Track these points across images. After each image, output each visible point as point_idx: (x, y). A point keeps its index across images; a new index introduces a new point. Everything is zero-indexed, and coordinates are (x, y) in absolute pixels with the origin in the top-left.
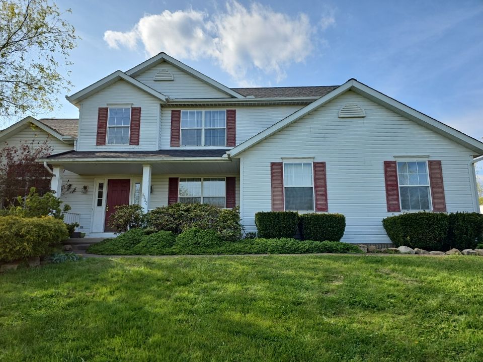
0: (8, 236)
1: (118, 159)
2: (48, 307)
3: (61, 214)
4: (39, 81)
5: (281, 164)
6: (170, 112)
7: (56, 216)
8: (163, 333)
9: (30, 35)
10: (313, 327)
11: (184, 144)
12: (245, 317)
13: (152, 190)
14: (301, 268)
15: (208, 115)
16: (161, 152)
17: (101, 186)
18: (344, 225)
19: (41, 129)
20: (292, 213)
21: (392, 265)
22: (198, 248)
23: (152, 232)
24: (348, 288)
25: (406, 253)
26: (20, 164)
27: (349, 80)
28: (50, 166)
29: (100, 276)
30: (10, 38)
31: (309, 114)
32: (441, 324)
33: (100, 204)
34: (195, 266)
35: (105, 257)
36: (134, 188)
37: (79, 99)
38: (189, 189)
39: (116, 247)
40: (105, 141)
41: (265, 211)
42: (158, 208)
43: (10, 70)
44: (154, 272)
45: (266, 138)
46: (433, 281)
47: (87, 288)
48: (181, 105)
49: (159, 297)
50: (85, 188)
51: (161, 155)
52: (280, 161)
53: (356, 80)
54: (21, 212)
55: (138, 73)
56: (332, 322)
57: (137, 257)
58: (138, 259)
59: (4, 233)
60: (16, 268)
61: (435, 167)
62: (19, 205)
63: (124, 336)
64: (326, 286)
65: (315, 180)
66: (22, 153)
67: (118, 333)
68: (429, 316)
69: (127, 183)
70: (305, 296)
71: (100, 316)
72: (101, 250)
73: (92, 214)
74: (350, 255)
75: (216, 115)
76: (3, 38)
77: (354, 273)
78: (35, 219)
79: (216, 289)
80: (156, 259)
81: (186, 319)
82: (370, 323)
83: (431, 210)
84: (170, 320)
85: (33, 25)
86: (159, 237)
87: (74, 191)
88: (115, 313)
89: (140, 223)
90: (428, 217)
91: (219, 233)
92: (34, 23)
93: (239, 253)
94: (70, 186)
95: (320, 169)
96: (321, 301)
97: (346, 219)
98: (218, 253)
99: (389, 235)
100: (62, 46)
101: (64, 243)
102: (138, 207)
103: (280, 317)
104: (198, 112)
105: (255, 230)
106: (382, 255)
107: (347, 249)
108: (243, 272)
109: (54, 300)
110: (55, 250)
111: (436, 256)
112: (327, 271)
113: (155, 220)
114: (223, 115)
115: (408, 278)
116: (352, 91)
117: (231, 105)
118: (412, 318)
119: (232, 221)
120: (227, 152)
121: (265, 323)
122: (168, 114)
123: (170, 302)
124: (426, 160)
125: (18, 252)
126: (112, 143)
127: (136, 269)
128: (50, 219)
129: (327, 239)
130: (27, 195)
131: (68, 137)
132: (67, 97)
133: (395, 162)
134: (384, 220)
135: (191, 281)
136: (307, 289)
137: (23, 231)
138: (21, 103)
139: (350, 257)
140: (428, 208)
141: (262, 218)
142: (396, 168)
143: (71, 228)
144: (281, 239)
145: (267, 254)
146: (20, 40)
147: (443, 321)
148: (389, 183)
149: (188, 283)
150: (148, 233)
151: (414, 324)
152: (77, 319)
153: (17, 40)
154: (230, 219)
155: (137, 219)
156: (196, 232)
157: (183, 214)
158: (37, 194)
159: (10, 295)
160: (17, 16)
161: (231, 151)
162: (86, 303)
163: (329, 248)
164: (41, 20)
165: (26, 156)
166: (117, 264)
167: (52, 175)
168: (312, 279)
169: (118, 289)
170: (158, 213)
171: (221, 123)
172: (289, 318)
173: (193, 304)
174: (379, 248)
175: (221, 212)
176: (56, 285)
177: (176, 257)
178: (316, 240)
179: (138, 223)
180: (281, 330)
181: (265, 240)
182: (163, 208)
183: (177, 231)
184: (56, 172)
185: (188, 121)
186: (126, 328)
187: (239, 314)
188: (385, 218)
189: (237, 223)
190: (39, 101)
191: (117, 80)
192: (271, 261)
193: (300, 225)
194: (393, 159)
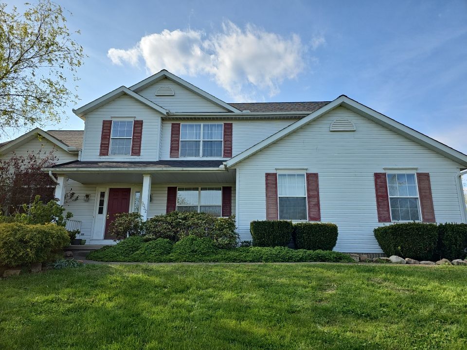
0: (13, 241)
1: (120, 169)
2: (48, 312)
3: (63, 221)
4: (48, 95)
5: (275, 174)
6: (171, 125)
7: (58, 223)
8: (160, 340)
9: (42, 53)
10: (307, 336)
11: (184, 155)
12: (241, 325)
13: (151, 199)
14: (295, 276)
15: (206, 128)
16: (161, 163)
17: (103, 195)
18: (337, 234)
19: (47, 140)
20: (286, 222)
21: (384, 274)
22: (194, 255)
23: (150, 239)
24: (341, 297)
25: (397, 263)
26: (27, 173)
27: (340, 97)
28: (55, 175)
29: (100, 282)
30: (22, 56)
31: (302, 128)
32: (433, 333)
33: (101, 212)
34: (192, 273)
35: (104, 264)
36: (134, 197)
37: (84, 113)
38: (187, 198)
39: (115, 254)
40: (108, 152)
41: (259, 220)
42: (157, 216)
43: (21, 85)
44: (152, 278)
45: (261, 150)
46: (424, 290)
47: (86, 294)
48: (180, 119)
49: (156, 303)
50: (87, 196)
51: (161, 166)
52: (274, 172)
53: (346, 97)
54: (26, 218)
55: (141, 88)
56: (326, 331)
57: (135, 264)
58: (137, 266)
59: (8, 239)
60: (18, 273)
61: (424, 179)
62: (24, 212)
63: (121, 342)
64: (319, 294)
65: (308, 190)
66: (29, 163)
67: (116, 340)
68: (421, 326)
69: (127, 192)
70: (299, 304)
71: (99, 321)
72: (100, 256)
73: (93, 221)
74: (342, 264)
75: (213, 128)
76: (16, 55)
77: (347, 283)
78: (39, 226)
79: (212, 296)
80: (154, 266)
81: (183, 326)
82: (363, 331)
83: (420, 221)
84: (166, 327)
85: (44, 43)
86: (157, 244)
87: (77, 199)
88: (113, 319)
89: (139, 231)
90: (418, 227)
91: (215, 241)
92: (45, 42)
93: (234, 261)
94: (73, 194)
95: (312, 179)
96: (315, 309)
97: (339, 229)
98: (214, 261)
99: (380, 244)
100: (70, 63)
101: (66, 249)
102: (137, 215)
103: (275, 325)
104: (196, 125)
105: (249, 238)
106: (374, 265)
107: (340, 258)
108: (238, 280)
109: (54, 305)
110: (57, 256)
111: (427, 266)
112: (320, 279)
113: (154, 228)
114: (220, 128)
115: (400, 288)
116: (342, 106)
117: (228, 119)
118: (405, 327)
119: (228, 229)
120: (224, 163)
121: (259, 330)
122: (168, 127)
123: (167, 309)
124: (414, 172)
125: (21, 258)
126: (114, 154)
127: (135, 275)
128: (53, 225)
129: (320, 248)
130: (33, 202)
131: (73, 148)
132: (74, 111)
133: (385, 174)
134: (375, 231)
135: (188, 288)
136: (301, 297)
137: (27, 237)
138: (30, 115)
139: (343, 266)
140: (418, 219)
141: (256, 226)
142: (386, 180)
143: (72, 235)
144: (276, 248)
145: (261, 262)
146: (32, 58)
147: (435, 330)
148: (380, 194)
149: (183, 290)
150: (147, 240)
151: (407, 334)
152: (76, 324)
153: (28, 57)
154: (226, 228)
155: (136, 227)
156: (193, 240)
157: (180, 222)
158: (41, 201)
159: (13, 300)
160: (30, 36)
161: (227, 162)
162: (86, 309)
163: (322, 256)
164: (52, 40)
165: (32, 165)
166: (117, 270)
167: (56, 184)
168: (305, 287)
169: (117, 295)
170: (156, 220)
171: (218, 135)
172: (284, 326)
173: (189, 311)
174: (371, 257)
175: (217, 220)
176: (56, 290)
177: (173, 264)
178: (309, 249)
179: (137, 231)
180: (275, 337)
181: (259, 248)
182: (162, 216)
183: (174, 239)
184: (60, 181)
185: (188, 134)
186: (123, 335)
187: (234, 322)
188: (376, 228)
189: (233, 231)
190: (47, 113)
191: (122, 94)
192: (266, 269)
193: (294, 234)
194: (383, 171)
